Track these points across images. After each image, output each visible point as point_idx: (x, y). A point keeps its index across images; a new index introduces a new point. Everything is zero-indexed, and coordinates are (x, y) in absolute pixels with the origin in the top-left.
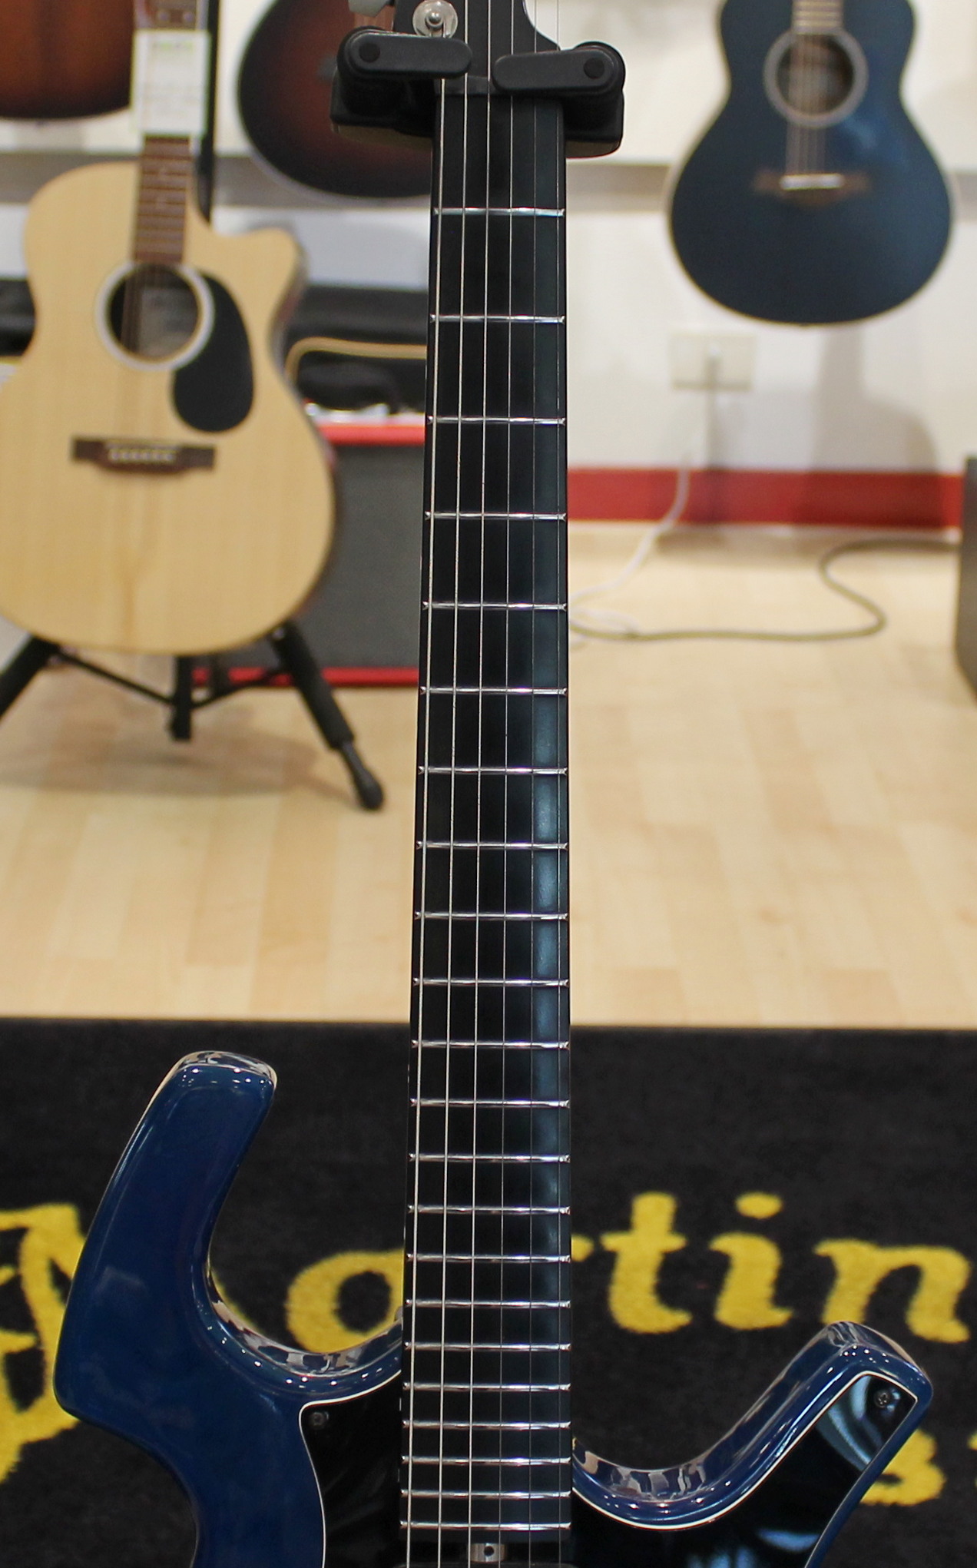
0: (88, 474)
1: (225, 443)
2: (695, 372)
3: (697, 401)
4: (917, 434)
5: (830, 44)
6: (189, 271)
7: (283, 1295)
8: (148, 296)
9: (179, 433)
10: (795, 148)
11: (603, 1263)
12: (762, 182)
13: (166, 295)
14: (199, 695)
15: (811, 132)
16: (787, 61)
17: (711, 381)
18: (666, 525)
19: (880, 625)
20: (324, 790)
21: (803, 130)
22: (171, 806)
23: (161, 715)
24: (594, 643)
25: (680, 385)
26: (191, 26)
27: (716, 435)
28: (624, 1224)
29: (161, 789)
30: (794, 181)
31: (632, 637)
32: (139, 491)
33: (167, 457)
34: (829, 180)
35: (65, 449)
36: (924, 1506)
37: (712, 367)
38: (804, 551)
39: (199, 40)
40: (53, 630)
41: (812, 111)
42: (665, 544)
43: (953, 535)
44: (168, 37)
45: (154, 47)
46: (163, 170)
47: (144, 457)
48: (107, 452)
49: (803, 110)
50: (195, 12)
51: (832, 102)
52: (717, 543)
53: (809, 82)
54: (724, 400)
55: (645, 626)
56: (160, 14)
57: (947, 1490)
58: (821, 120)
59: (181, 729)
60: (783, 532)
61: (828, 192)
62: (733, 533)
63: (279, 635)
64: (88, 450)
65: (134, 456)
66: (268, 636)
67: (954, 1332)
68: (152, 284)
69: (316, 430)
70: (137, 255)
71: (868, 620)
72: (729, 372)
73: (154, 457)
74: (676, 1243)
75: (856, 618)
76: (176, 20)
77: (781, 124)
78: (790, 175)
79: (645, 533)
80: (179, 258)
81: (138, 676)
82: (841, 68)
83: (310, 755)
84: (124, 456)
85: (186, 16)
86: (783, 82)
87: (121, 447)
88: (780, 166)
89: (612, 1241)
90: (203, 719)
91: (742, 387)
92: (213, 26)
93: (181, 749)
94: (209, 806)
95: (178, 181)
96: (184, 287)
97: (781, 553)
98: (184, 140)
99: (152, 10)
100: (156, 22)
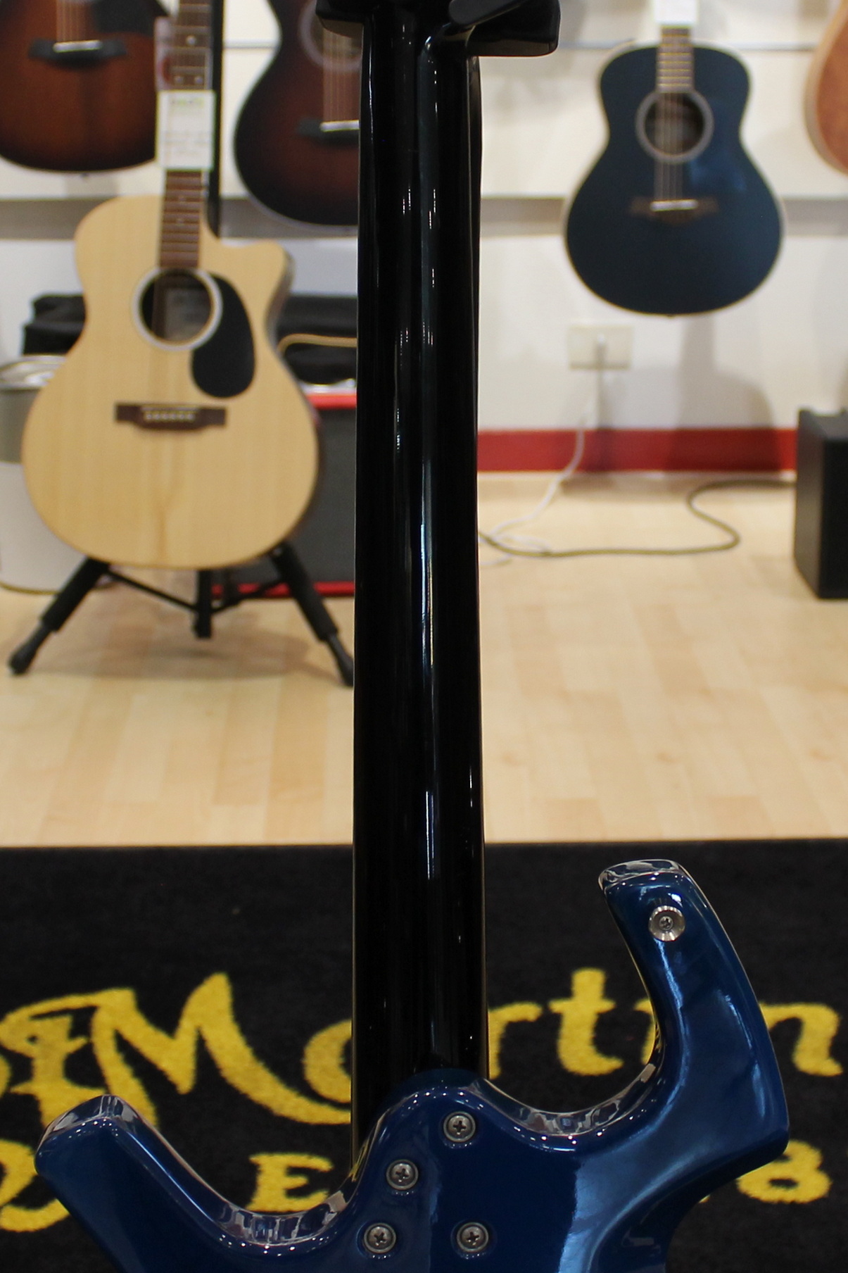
0: (128, 431)
1: (234, 406)
2: (587, 356)
3: (590, 378)
4: (757, 399)
5: (684, 100)
6: (203, 273)
7: (300, 1054)
8: (171, 295)
9: (197, 399)
10: (661, 180)
11: (551, 1023)
12: (636, 207)
13: (185, 294)
14: (216, 604)
15: (672, 167)
16: (652, 114)
17: (600, 363)
18: (567, 474)
19: (736, 541)
20: (315, 672)
21: (665, 165)
22: (197, 687)
23: (187, 619)
24: (517, 559)
25: (575, 366)
26: (200, 87)
27: (604, 403)
28: (566, 992)
29: (190, 675)
30: (660, 205)
31: (547, 555)
32: (167, 443)
33: (189, 417)
34: (687, 204)
35: (110, 412)
36: (816, 1203)
37: (600, 351)
38: (674, 490)
39: (207, 97)
40: (103, 552)
41: (672, 152)
42: (567, 487)
43: (789, 476)
44: (183, 96)
45: (173, 103)
46: (182, 197)
47: (172, 417)
48: (142, 414)
49: (665, 151)
50: (203, 76)
51: (687, 145)
52: (608, 486)
53: (669, 131)
54: (609, 376)
55: (555, 547)
56: (178, 79)
57: (832, 1190)
58: (679, 158)
59: (203, 629)
60: (657, 476)
61: (685, 213)
62: (618, 478)
63: (278, 552)
64: (128, 413)
65: (164, 417)
66: (269, 554)
67: (830, 1068)
68: (175, 286)
69: (306, 398)
70: (162, 263)
71: (727, 539)
72: (613, 355)
73: (180, 417)
74: (607, 1005)
75: (718, 537)
76: (189, 83)
77: (650, 162)
78: (656, 201)
79: (552, 480)
80: (195, 264)
81: (168, 589)
82: (694, 119)
83: (304, 647)
84: (156, 417)
85: (197, 79)
86: (650, 131)
87: (153, 411)
88: (650, 195)
89: (557, 1006)
90: (221, 622)
91: (623, 366)
92: (217, 86)
93: (204, 644)
94: (227, 686)
95: (193, 205)
96: (201, 287)
97: (655, 491)
98: (197, 174)
99: (168, 76)
100: (172, 85)
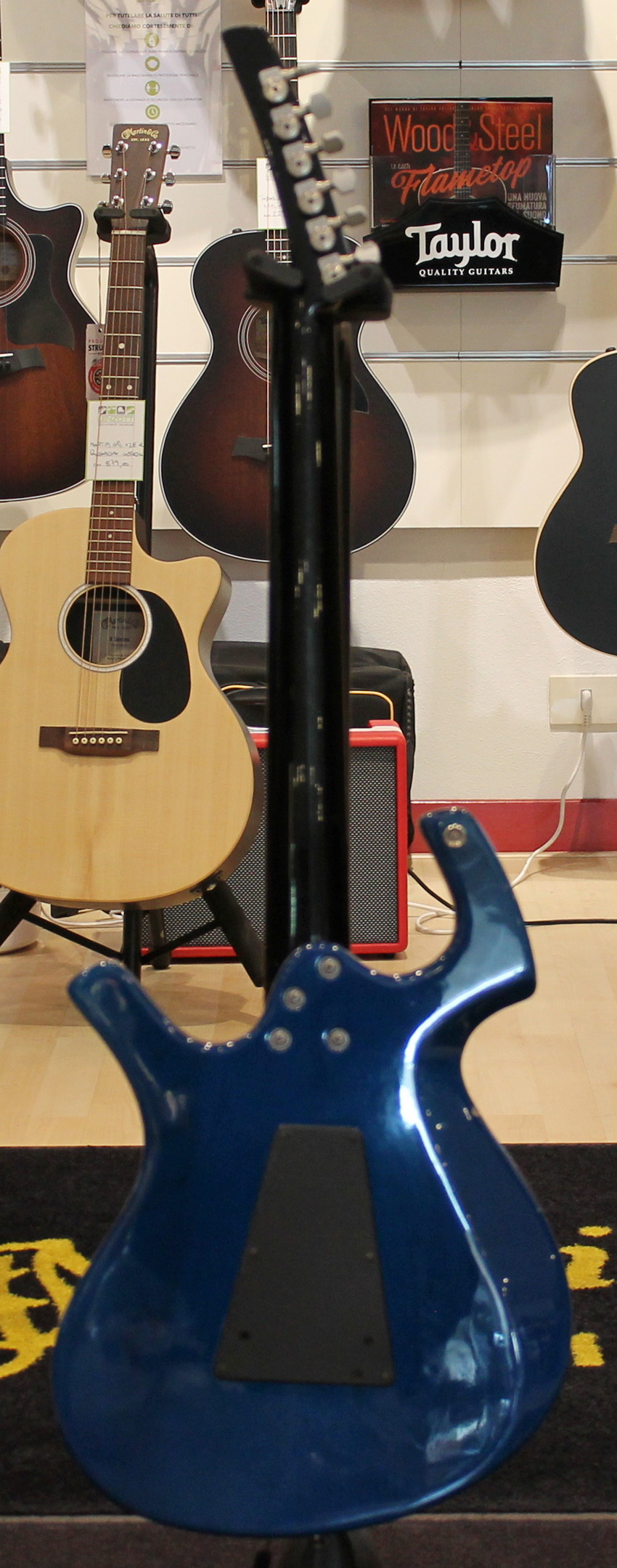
0: (53, 755)
2: (569, 712)
3: (574, 740)
6: (133, 590)
8: (98, 616)
9: (129, 721)
13: (116, 615)
17: (586, 723)
26: (131, 397)
27: (590, 769)
32: (96, 768)
35: (34, 737)
37: (586, 707)
39: (139, 407)
42: (546, 866)
44: (115, 405)
45: (102, 413)
46: (112, 511)
47: (100, 741)
48: (69, 739)
52: (596, 863)
54: (597, 737)
56: (106, 388)
62: (609, 856)
64: (53, 738)
65: (92, 741)
66: (202, 886)
68: (104, 607)
70: (89, 580)
72: (602, 714)
76: (119, 392)
80: (126, 581)
84: (84, 741)
87: (81, 735)
91: (613, 724)
92: (147, 393)
95: (125, 519)
96: (132, 605)
98: (127, 484)
99: (96, 386)
100: (102, 394)
